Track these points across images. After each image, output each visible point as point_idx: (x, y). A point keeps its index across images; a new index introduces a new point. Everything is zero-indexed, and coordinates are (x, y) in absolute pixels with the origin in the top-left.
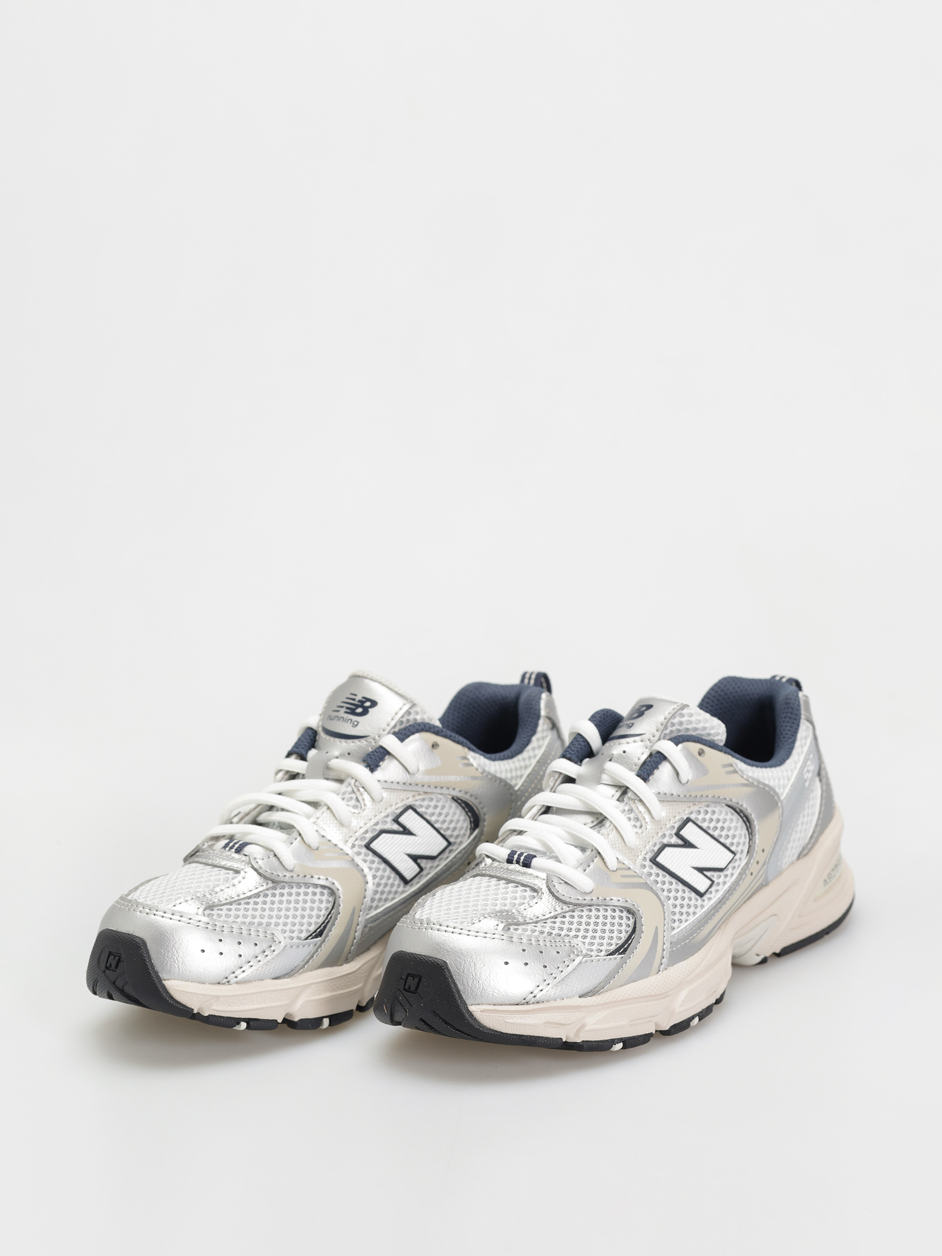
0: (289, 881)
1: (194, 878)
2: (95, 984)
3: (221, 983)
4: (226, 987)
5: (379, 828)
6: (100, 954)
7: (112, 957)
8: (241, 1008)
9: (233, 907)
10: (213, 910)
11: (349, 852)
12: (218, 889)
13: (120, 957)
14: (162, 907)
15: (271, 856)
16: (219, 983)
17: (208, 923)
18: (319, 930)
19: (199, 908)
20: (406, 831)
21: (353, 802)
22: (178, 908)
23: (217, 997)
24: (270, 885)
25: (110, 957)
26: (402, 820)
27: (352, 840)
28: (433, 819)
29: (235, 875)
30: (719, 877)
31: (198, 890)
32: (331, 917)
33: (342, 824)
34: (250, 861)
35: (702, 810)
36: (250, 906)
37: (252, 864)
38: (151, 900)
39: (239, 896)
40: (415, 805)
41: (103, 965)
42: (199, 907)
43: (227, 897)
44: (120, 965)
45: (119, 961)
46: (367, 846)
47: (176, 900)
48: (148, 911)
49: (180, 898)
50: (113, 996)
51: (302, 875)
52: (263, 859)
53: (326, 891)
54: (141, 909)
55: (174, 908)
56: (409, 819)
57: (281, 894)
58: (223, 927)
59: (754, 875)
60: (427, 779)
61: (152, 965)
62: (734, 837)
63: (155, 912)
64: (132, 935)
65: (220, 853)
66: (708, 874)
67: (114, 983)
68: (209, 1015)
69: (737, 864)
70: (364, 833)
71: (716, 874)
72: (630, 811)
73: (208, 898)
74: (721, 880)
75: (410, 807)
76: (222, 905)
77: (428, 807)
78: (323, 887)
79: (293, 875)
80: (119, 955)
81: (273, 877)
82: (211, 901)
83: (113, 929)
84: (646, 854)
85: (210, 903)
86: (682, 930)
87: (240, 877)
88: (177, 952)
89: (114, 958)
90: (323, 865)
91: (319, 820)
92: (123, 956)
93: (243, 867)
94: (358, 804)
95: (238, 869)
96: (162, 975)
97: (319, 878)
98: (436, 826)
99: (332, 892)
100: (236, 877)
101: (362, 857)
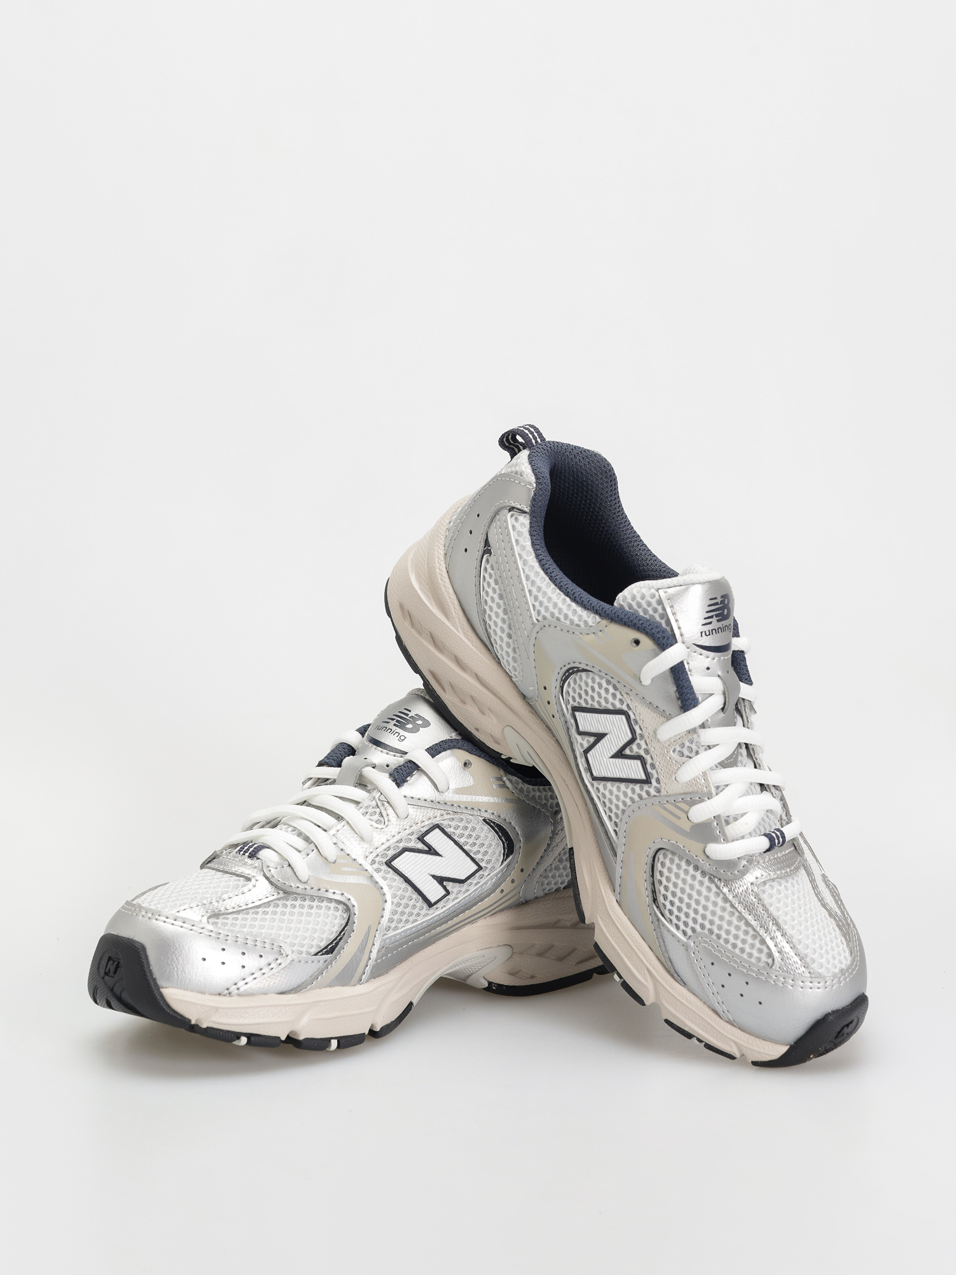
0: (302, 893)
1: (203, 883)
2: (95, 991)
3: (222, 994)
4: (227, 999)
5: (402, 845)
6: (101, 959)
7: (111, 962)
8: (241, 1021)
9: (240, 916)
10: (218, 919)
11: (369, 868)
12: (225, 896)
13: (119, 963)
14: (166, 911)
15: (285, 866)
16: (219, 994)
17: (212, 931)
18: (330, 946)
19: (203, 916)
20: (431, 851)
21: (376, 817)
22: (182, 914)
23: (217, 1009)
24: (282, 895)
25: (109, 963)
26: (427, 839)
27: (373, 856)
28: (461, 841)
29: (246, 883)
30: (457, 888)
31: (205, 896)
32: (344, 934)
33: (362, 839)
34: (263, 868)
36: (259, 916)
37: (264, 872)
38: (155, 905)
39: (247, 905)
40: (442, 824)
41: (102, 971)
42: (203, 914)
43: (234, 906)
44: (119, 970)
45: (117, 967)
46: (389, 864)
47: (180, 906)
48: (150, 915)
49: (185, 903)
50: (112, 1004)
51: (316, 888)
52: (277, 868)
53: (340, 907)
54: (144, 913)
55: (178, 914)
56: (436, 839)
57: (293, 906)
58: (228, 935)
60: (457, 798)
61: (150, 971)
63: (157, 917)
64: (132, 940)
65: (233, 858)
67: (112, 990)
68: (208, 1027)
70: (385, 850)
71: (454, 885)
73: (214, 905)
75: (437, 826)
76: (228, 914)
77: (457, 827)
78: (339, 902)
79: (306, 887)
80: (118, 960)
81: (284, 888)
82: (217, 909)
83: (114, 933)
85: (216, 911)
87: (250, 885)
88: (177, 959)
89: (113, 963)
90: (340, 879)
91: (339, 832)
92: (121, 961)
93: (254, 874)
94: (382, 819)
95: (249, 876)
96: (160, 982)
97: (334, 893)
98: (465, 848)
99: (348, 909)
100: (247, 885)
101: (382, 874)
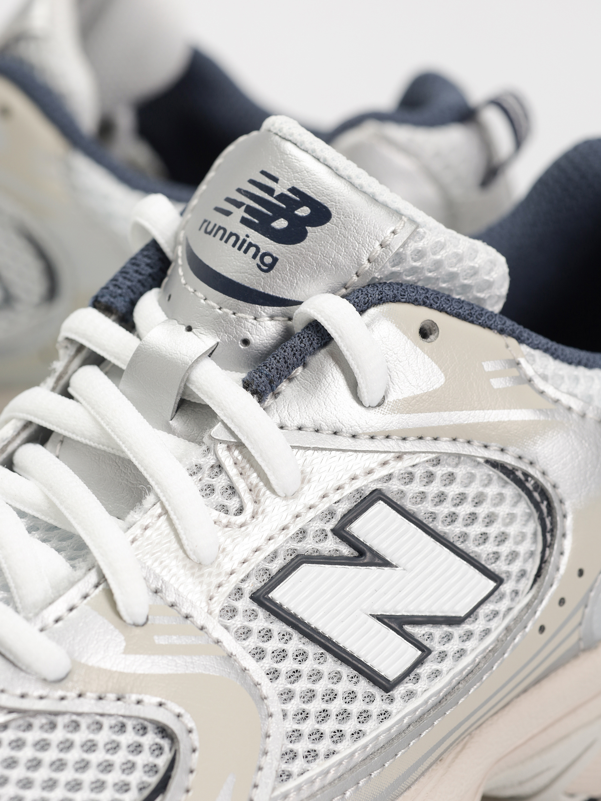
30: (448, 637)
35: (419, 472)
59: (548, 633)
62: (502, 538)
66: (417, 631)
69: (502, 606)
71: (438, 631)
72: (216, 470)
74: (452, 647)
84: (243, 581)
86: (312, 782)
